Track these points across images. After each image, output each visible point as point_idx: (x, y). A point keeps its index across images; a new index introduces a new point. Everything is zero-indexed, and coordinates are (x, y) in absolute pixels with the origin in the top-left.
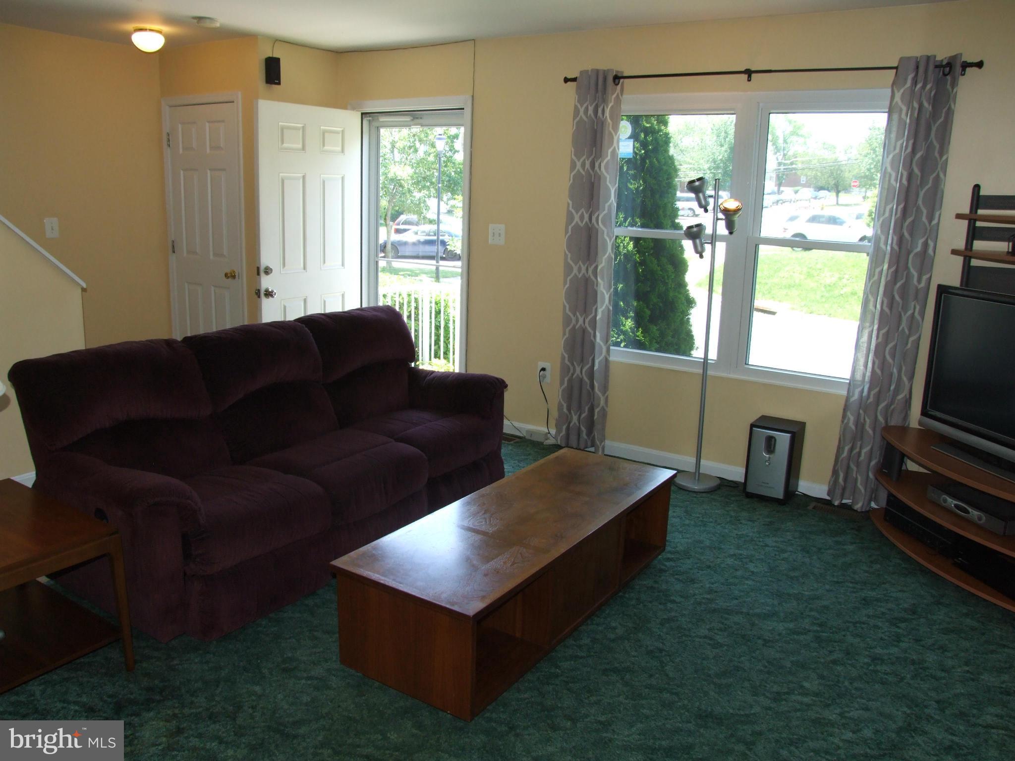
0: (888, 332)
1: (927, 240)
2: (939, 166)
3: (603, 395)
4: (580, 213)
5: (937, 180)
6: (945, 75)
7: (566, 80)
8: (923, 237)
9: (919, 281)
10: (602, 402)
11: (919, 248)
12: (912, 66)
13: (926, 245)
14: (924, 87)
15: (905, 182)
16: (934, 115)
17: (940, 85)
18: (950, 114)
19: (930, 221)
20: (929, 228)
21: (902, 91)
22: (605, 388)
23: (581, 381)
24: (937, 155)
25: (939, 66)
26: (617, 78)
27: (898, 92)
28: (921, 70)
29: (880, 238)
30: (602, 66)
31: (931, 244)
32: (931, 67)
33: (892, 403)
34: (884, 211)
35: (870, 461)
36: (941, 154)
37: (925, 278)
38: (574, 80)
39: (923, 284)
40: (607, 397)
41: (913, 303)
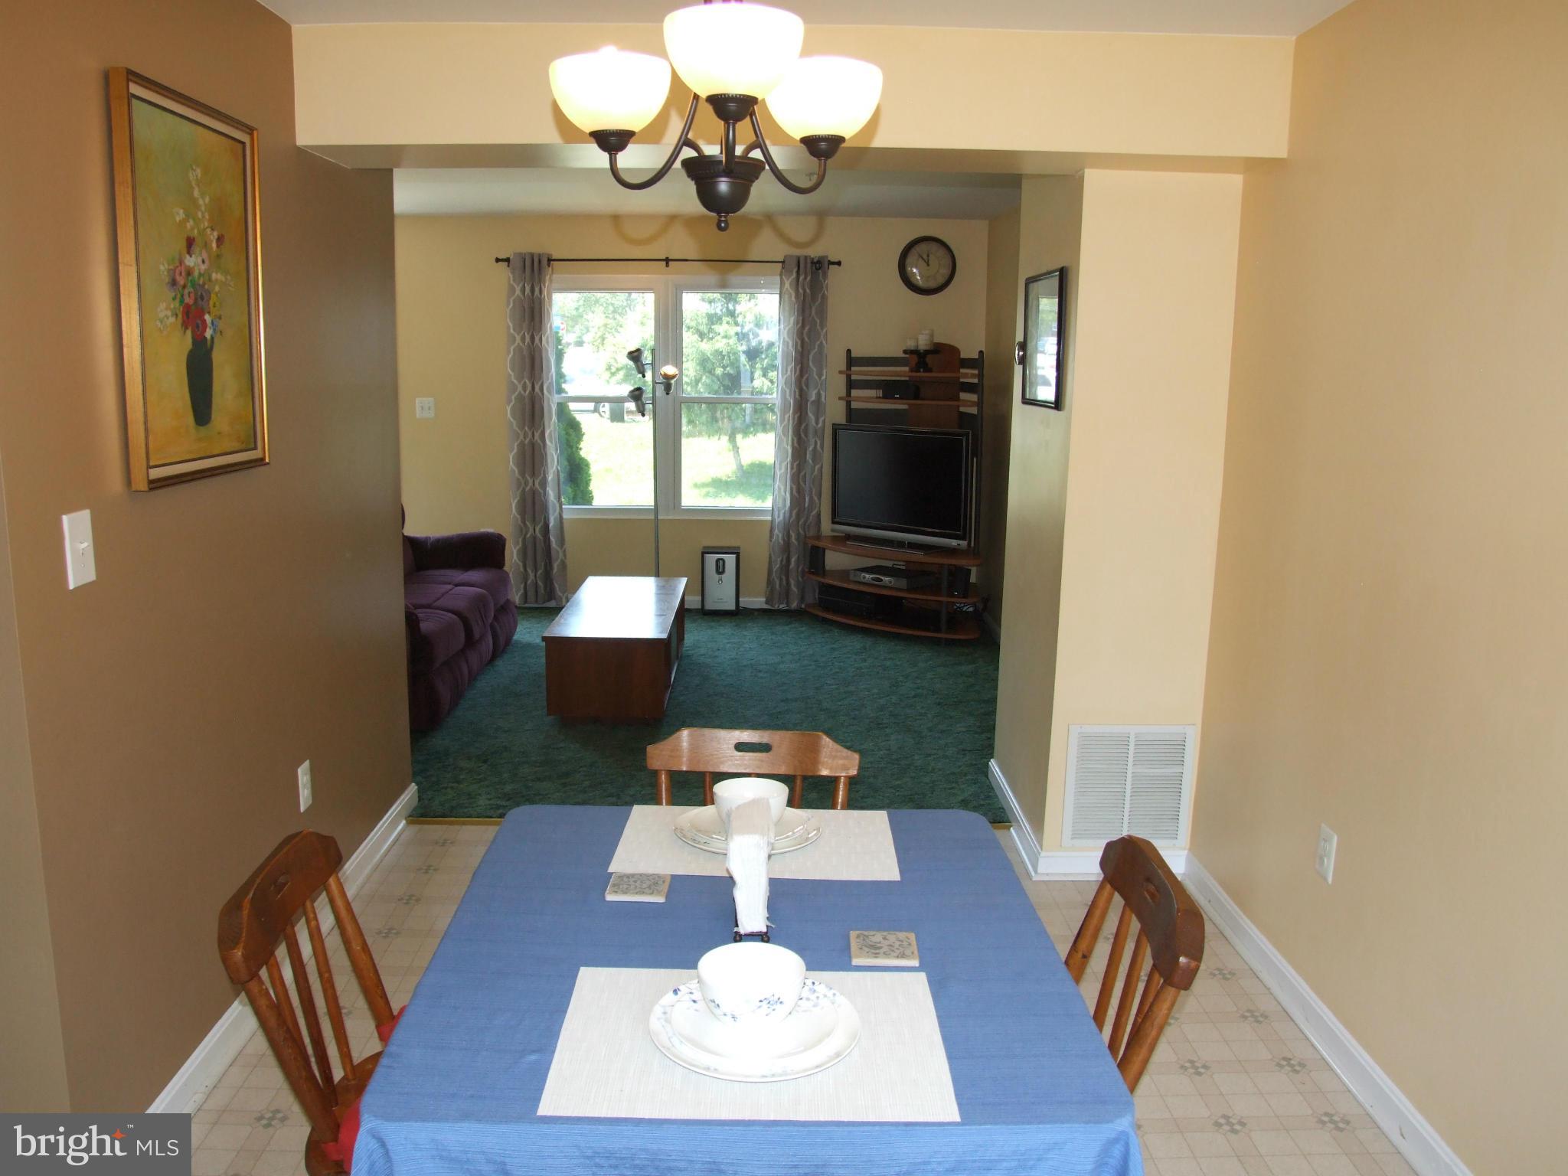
0: (799, 463)
1: (819, 391)
2: (822, 337)
3: (561, 549)
4: (522, 382)
5: (821, 346)
6: (817, 269)
7: (498, 260)
8: (816, 388)
9: (817, 423)
10: (561, 555)
11: (813, 398)
12: (794, 263)
13: (819, 395)
14: (805, 278)
15: (799, 348)
16: (814, 298)
17: (814, 274)
18: (824, 298)
19: (820, 378)
20: (819, 383)
21: (790, 280)
22: (562, 541)
23: (534, 538)
24: (818, 327)
25: (813, 263)
26: (550, 260)
27: (788, 279)
28: (802, 266)
29: (785, 391)
30: (536, 250)
31: (823, 394)
32: (809, 265)
33: (808, 518)
34: (787, 371)
35: (798, 567)
36: (822, 326)
37: (821, 420)
38: (507, 260)
39: (820, 425)
40: (565, 551)
41: (813, 440)
